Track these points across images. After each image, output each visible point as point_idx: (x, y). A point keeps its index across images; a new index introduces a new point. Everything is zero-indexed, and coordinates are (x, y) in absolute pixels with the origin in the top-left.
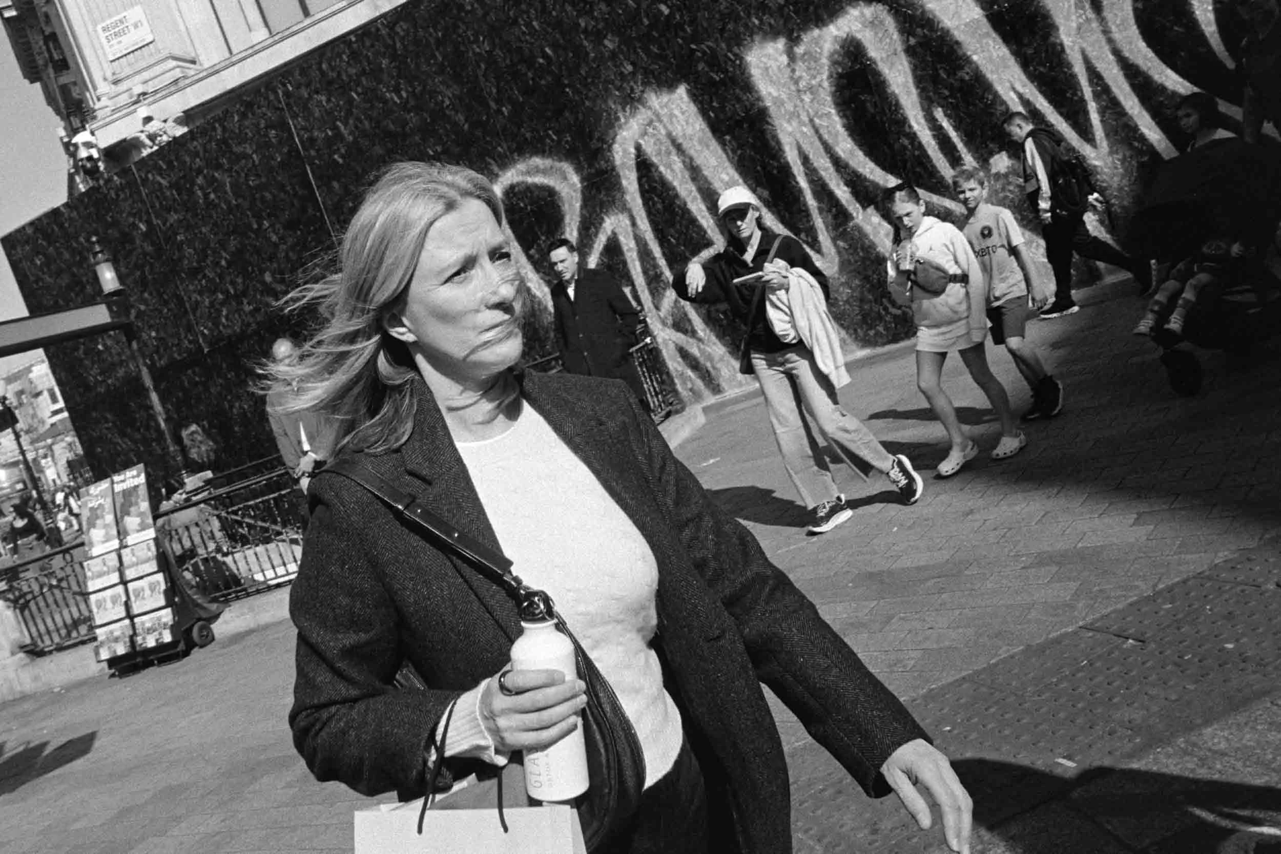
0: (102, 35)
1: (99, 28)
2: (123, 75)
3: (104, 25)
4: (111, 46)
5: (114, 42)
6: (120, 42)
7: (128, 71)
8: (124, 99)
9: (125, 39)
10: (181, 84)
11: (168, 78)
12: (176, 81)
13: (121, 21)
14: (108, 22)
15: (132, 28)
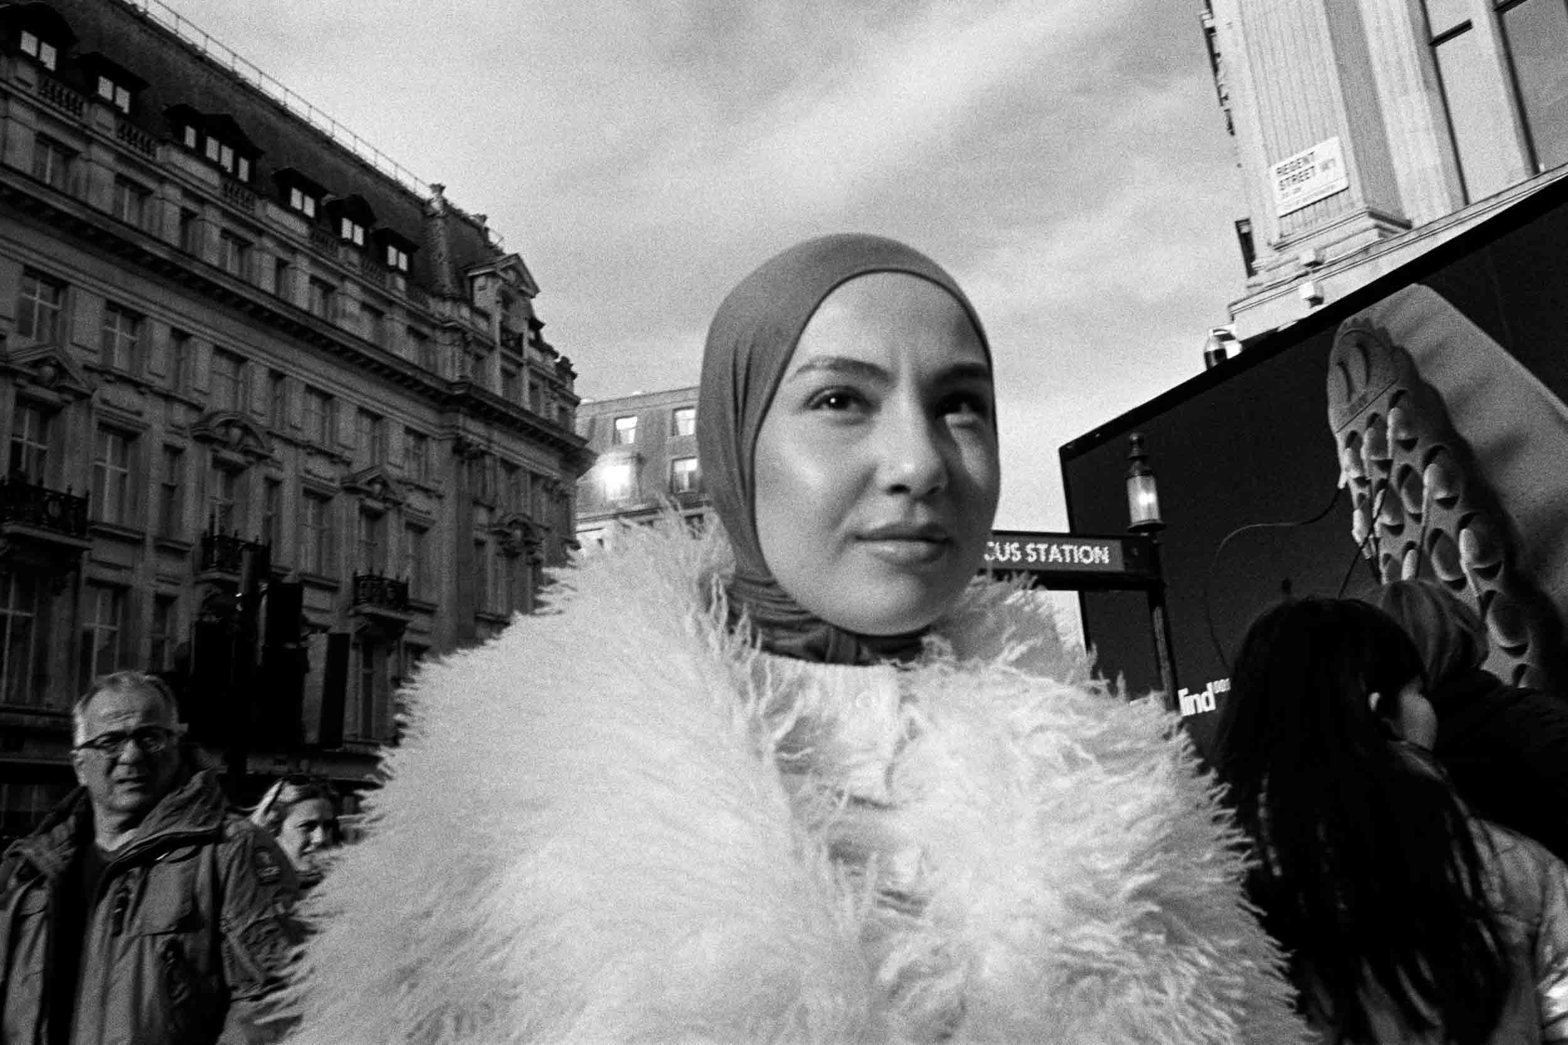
0: (1275, 180)
1: (1274, 168)
2: (1291, 239)
3: (1281, 164)
4: (1286, 195)
5: (1290, 189)
6: (1299, 189)
7: (1300, 232)
8: (1288, 272)
9: (1305, 186)
10: (1373, 251)
11: (1357, 243)
12: (1366, 250)
13: (1306, 160)
14: (1287, 161)
15: (1318, 169)
